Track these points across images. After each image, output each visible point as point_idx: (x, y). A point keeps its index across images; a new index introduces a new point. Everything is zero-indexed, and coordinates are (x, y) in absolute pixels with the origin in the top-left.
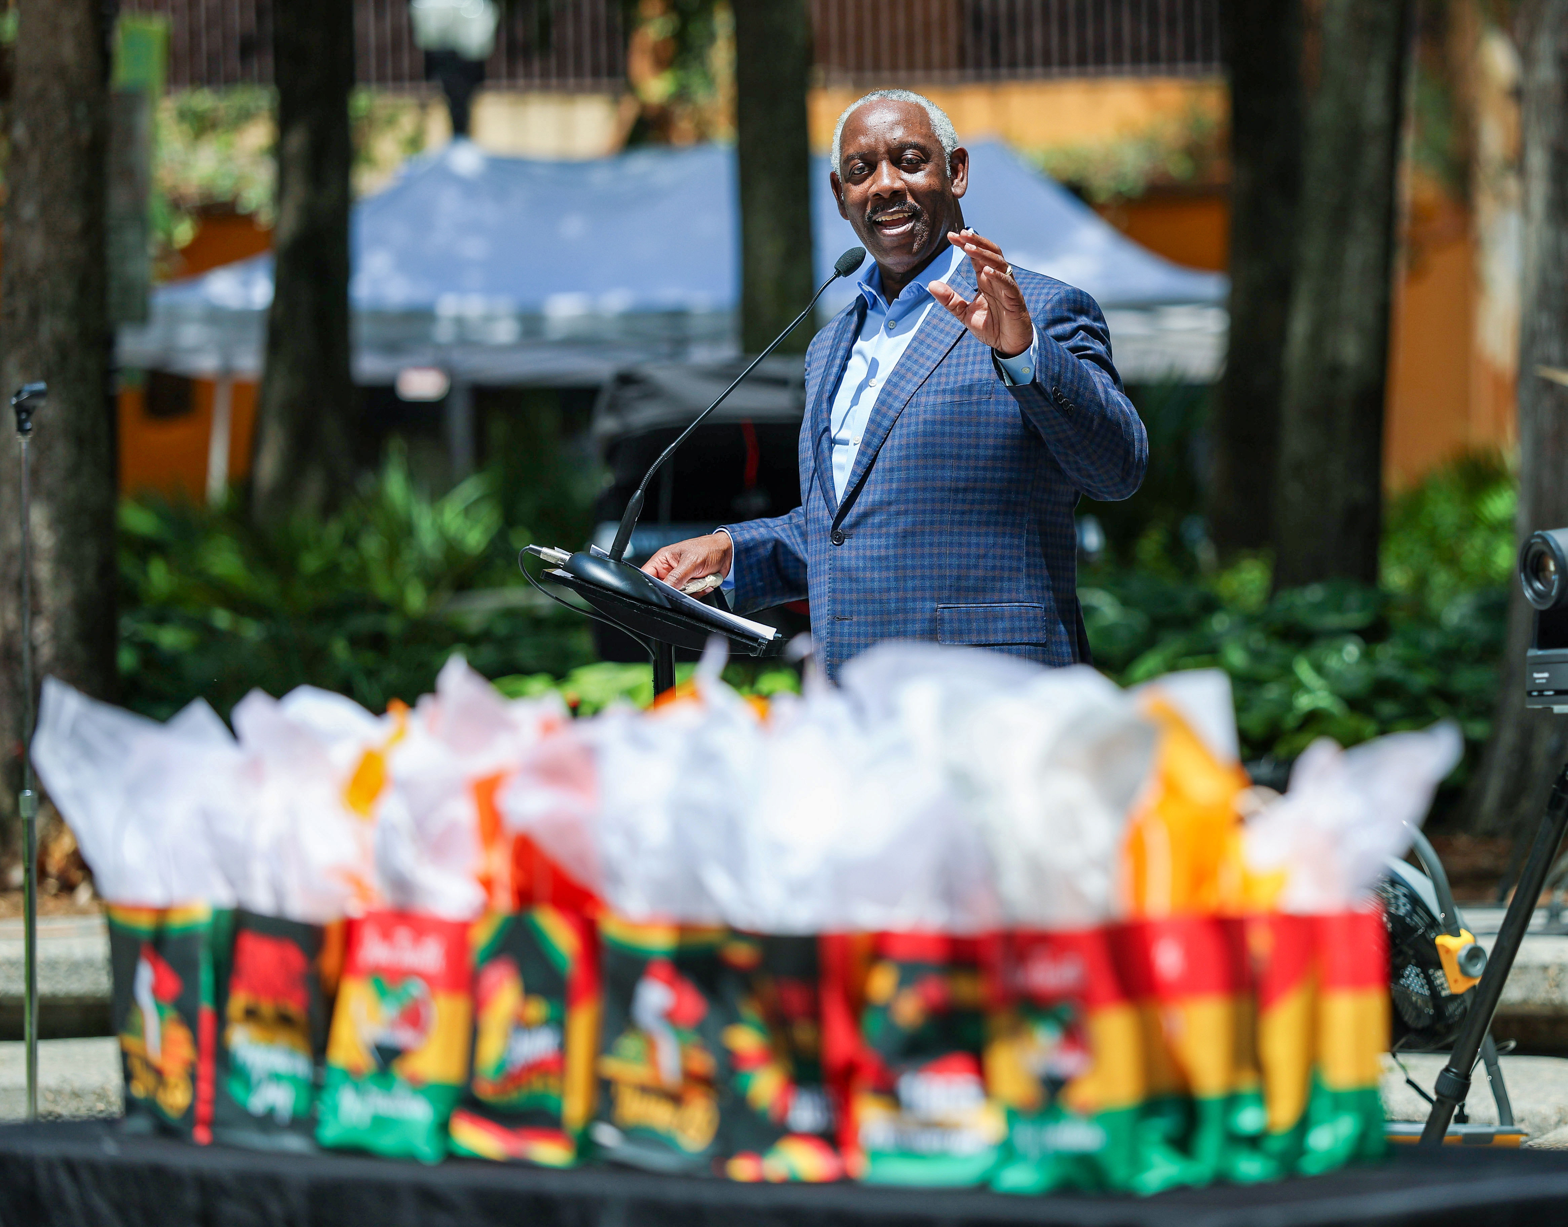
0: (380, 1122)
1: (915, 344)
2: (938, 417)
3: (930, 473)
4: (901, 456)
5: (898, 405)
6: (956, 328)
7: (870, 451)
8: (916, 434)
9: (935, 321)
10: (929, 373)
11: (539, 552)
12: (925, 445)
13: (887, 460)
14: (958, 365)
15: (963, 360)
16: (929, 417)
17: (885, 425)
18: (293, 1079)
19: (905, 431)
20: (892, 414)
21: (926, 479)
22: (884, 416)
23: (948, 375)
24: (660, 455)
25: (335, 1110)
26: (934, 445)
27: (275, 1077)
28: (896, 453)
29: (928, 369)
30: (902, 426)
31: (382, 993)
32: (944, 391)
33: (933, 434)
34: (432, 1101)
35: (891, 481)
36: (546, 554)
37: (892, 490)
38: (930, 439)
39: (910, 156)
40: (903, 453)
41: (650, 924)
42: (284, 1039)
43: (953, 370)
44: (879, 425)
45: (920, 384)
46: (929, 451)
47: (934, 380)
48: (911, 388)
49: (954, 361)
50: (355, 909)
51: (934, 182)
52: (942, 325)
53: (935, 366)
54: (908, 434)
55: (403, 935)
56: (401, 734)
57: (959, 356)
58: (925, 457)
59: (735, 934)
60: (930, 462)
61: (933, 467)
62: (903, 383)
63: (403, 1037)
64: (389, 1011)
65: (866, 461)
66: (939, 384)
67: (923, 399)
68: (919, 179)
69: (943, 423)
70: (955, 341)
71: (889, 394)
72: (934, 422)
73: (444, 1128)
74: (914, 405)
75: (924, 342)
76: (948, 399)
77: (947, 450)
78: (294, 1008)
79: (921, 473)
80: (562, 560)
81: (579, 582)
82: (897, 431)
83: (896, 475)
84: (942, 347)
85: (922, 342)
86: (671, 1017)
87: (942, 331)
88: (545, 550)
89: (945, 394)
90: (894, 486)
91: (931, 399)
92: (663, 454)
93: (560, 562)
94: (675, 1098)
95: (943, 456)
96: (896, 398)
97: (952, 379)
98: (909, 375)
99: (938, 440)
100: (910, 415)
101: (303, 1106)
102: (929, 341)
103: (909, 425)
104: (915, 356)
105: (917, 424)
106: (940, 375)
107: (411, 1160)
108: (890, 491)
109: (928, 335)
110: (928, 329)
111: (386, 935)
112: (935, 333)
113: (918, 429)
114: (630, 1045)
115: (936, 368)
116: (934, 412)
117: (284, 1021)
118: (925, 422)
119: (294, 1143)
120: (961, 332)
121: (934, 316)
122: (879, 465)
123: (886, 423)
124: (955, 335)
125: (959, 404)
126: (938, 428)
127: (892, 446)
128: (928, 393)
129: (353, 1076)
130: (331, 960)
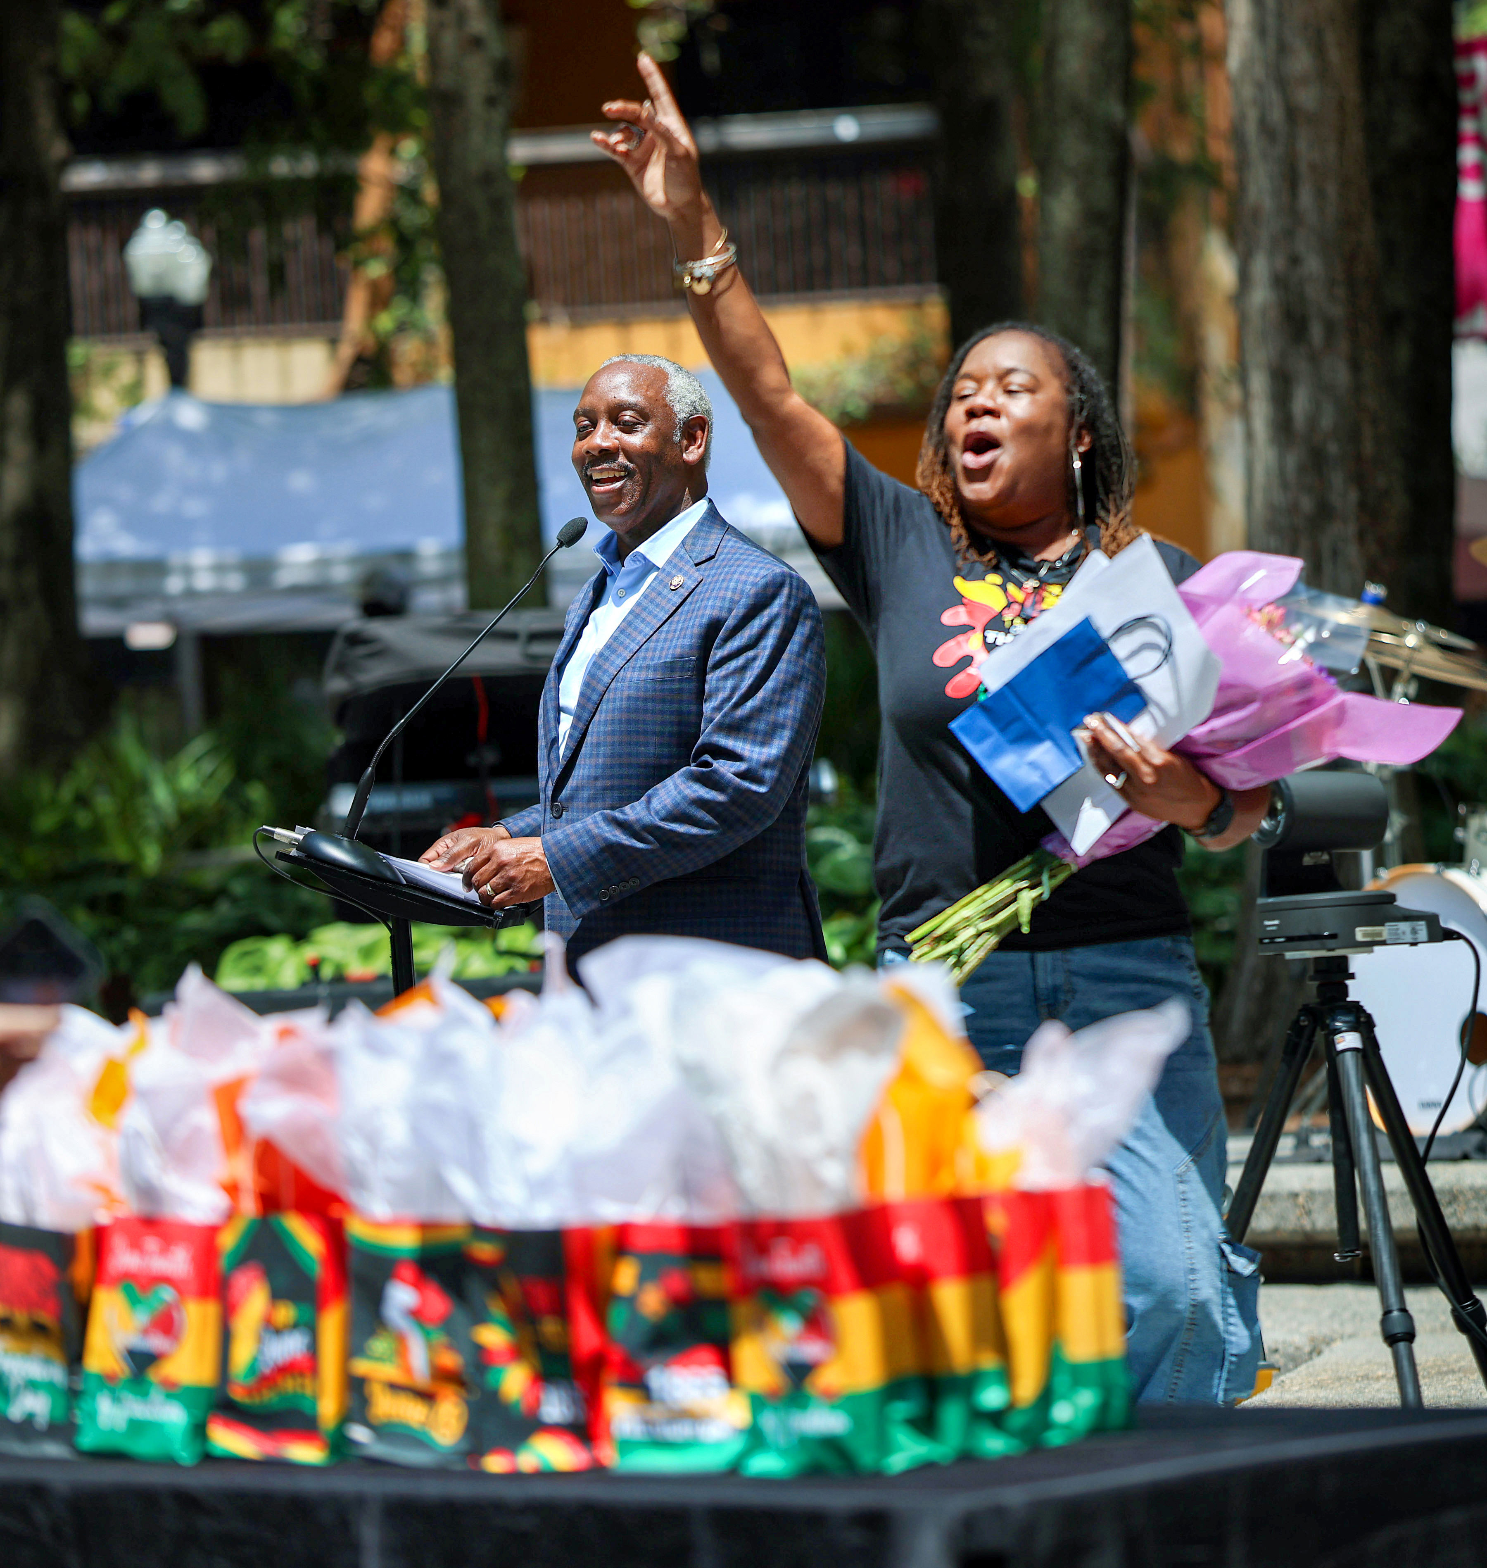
0: (136, 1426)
1: (631, 618)
2: (641, 694)
3: (634, 748)
4: (607, 732)
5: (606, 679)
6: (671, 603)
7: (581, 725)
8: (620, 709)
9: (653, 595)
10: (638, 648)
11: (273, 833)
12: (629, 722)
13: (594, 734)
14: (665, 640)
15: (670, 636)
16: (632, 693)
17: (594, 699)
18: (49, 1386)
19: (610, 706)
20: (601, 688)
21: (629, 755)
22: (594, 690)
23: (655, 650)
24: (390, 732)
25: (92, 1416)
26: (637, 722)
27: (32, 1385)
28: (602, 729)
29: (637, 644)
30: (608, 700)
31: (134, 1301)
32: (648, 667)
33: (636, 711)
34: (188, 1406)
35: (598, 755)
36: (279, 834)
37: (598, 765)
38: (633, 716)
39: (627, 418)
40: (609, 728)
41: (395, 1224)
42: (40, 1348)
43: (660, 645)
44: (589, 699)
45: (629, 658)
46: (632, 728)
47: (641, 654)
48: (620, 662)
49: (663, 636)
50: (103, 1218)
51: (651, 445)
52: (658, 600)
53: (645, 640)
54: (613, 710)
55: (151, 1243)
56: (142, 1043)
57: (668, 631)
58: (629, 733)
59: (479, 1231)
60: (634, 738)
61: (637, 744)
62: (613, 657)
63: (156, 1343)
64: (142, 1317)
65: (577, 735)
66: (645, 659)
67: (629, 675)
68: (636, 440)
69: (646, 700)
70: (667, 616)
71: (600, 667)
72: (637, 699)
73: (199, 1431)
74: (620, 680)
75: (640, 615)
76: (651, 675)
77: (650, 728)
78: (45, 1317)
79: (626, 750)
80: (296, 840)
81: (313, 861)
82: (603, 707)
83: (602, 750)
84: (655, 621)
85: (637, 616)
86: (416, 1315)
87: (658, 605)
88: (278, 830)
89: (648, 670)
90: (600, 761)
91: (636, 674)
92: (393, 731)
93: (294, 842)
94: (427, 1396)
95: (646, 733)
96: (606, 671)
97: (657, 654)
98: (621, 649)
99: (641, 717)
100: (616, 689)
101: (60, 1413)
102: (644, 615)
103: (615, 700)
104: (629, 630)
105: (621, 700)
106: (647, 650)
107: (169, 1463)
108: (596, 766)
109: (645, 609)
110: (645, 603)
111: (136, 1245)
112: (651, 607)
113: (622, 705)
114: (380, 1345)
115: (645, 642)
116: (638, 689)
117: (38, 1330)
118: (629, 698)
119: (53, 1449)
120: (675, 608)
121: (654, 589)
122: (588, 739)
123: (595, 697)
124: (668, 611)
125: (661, 681)
126: (641, 704)
127: (599, 721)
128: (634, 668)
129: (108, 1380)
130: (82, 1269)
